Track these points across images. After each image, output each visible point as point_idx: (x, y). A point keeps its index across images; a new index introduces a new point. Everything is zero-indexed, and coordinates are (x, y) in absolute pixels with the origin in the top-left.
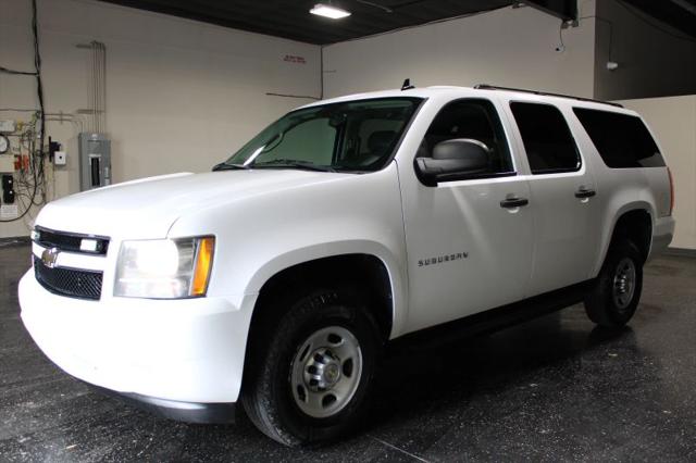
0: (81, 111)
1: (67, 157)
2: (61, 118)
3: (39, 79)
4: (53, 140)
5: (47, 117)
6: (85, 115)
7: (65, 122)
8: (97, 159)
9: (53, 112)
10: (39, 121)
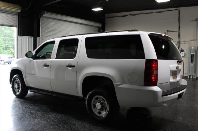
0: (191, 40)
1: (185, 54)
2: (185, 43)
3: (179, 33)
4: (182, 49)
5: (180, 43)
6: (192, 41)
7: (186, 44)
8: (193, 55)
9: (183, 41)
10: (178, 44)
